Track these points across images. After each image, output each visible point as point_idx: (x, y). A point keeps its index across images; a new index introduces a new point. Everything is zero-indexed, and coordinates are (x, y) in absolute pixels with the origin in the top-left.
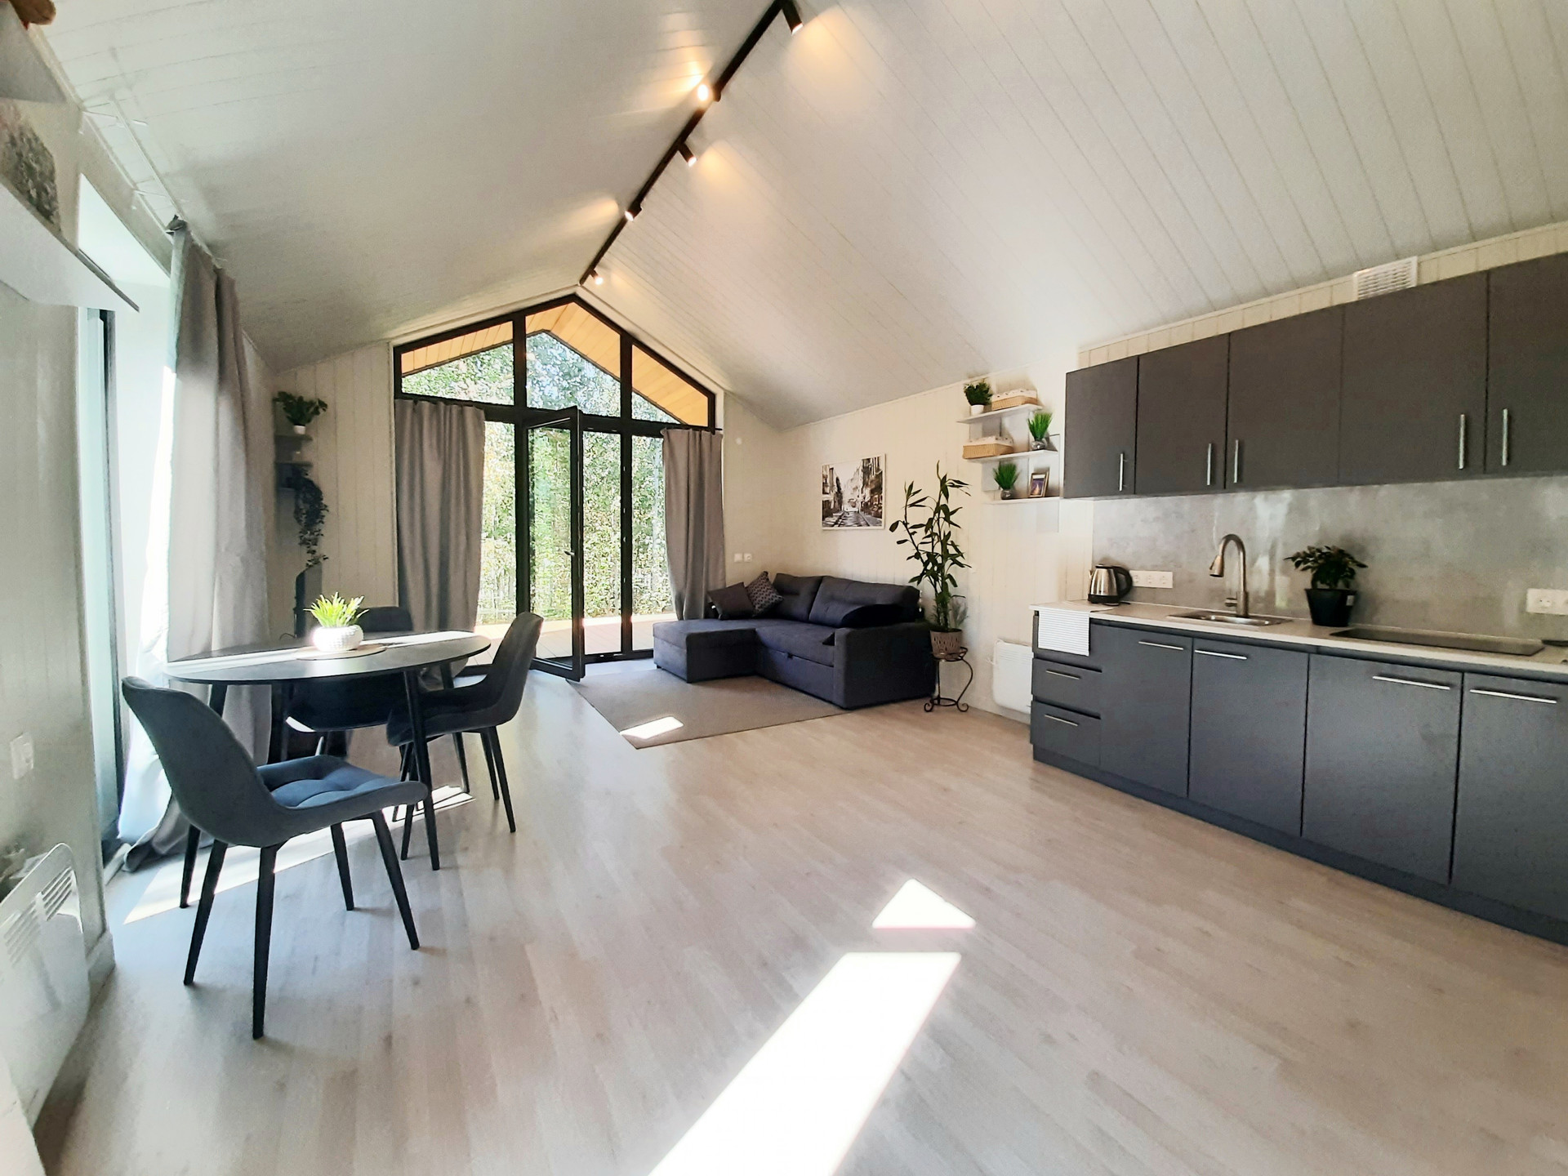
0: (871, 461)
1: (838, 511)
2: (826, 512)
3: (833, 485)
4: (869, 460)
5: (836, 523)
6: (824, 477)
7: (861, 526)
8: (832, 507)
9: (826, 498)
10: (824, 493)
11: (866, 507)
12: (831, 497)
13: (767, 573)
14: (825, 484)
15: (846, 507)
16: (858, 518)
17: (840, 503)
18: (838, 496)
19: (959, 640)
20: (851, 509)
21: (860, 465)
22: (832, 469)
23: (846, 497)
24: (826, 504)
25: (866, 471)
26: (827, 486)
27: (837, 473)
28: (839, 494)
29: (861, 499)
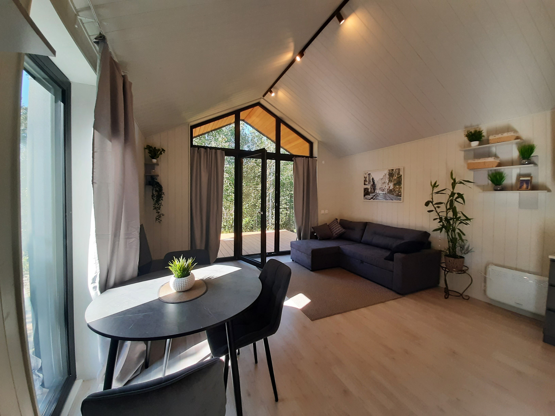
1: (373, 193)
2: (366, 193)
3: (369, 181)
4: (393, 170)
5: (372, 198)
6: (364, 178)
8: (369, 191)
9: (366, 187)
10: (365, 184)
11: (390, 192)
12: (369, 187)
13: (337, 219)
14: (365, 181)
15: (378, 191)
16: (385, 197)
17: (374, 189)
18: (373, 186)
19: (463, 262)
20: (381, 192)
21: (386, 172)
22: (370, 174)
23: (378, 186)
24: (366, 190)
25: (391, 175)
26: (367, 182)
27: (373, 175)
28: (374, 186)
29: (387, 187)
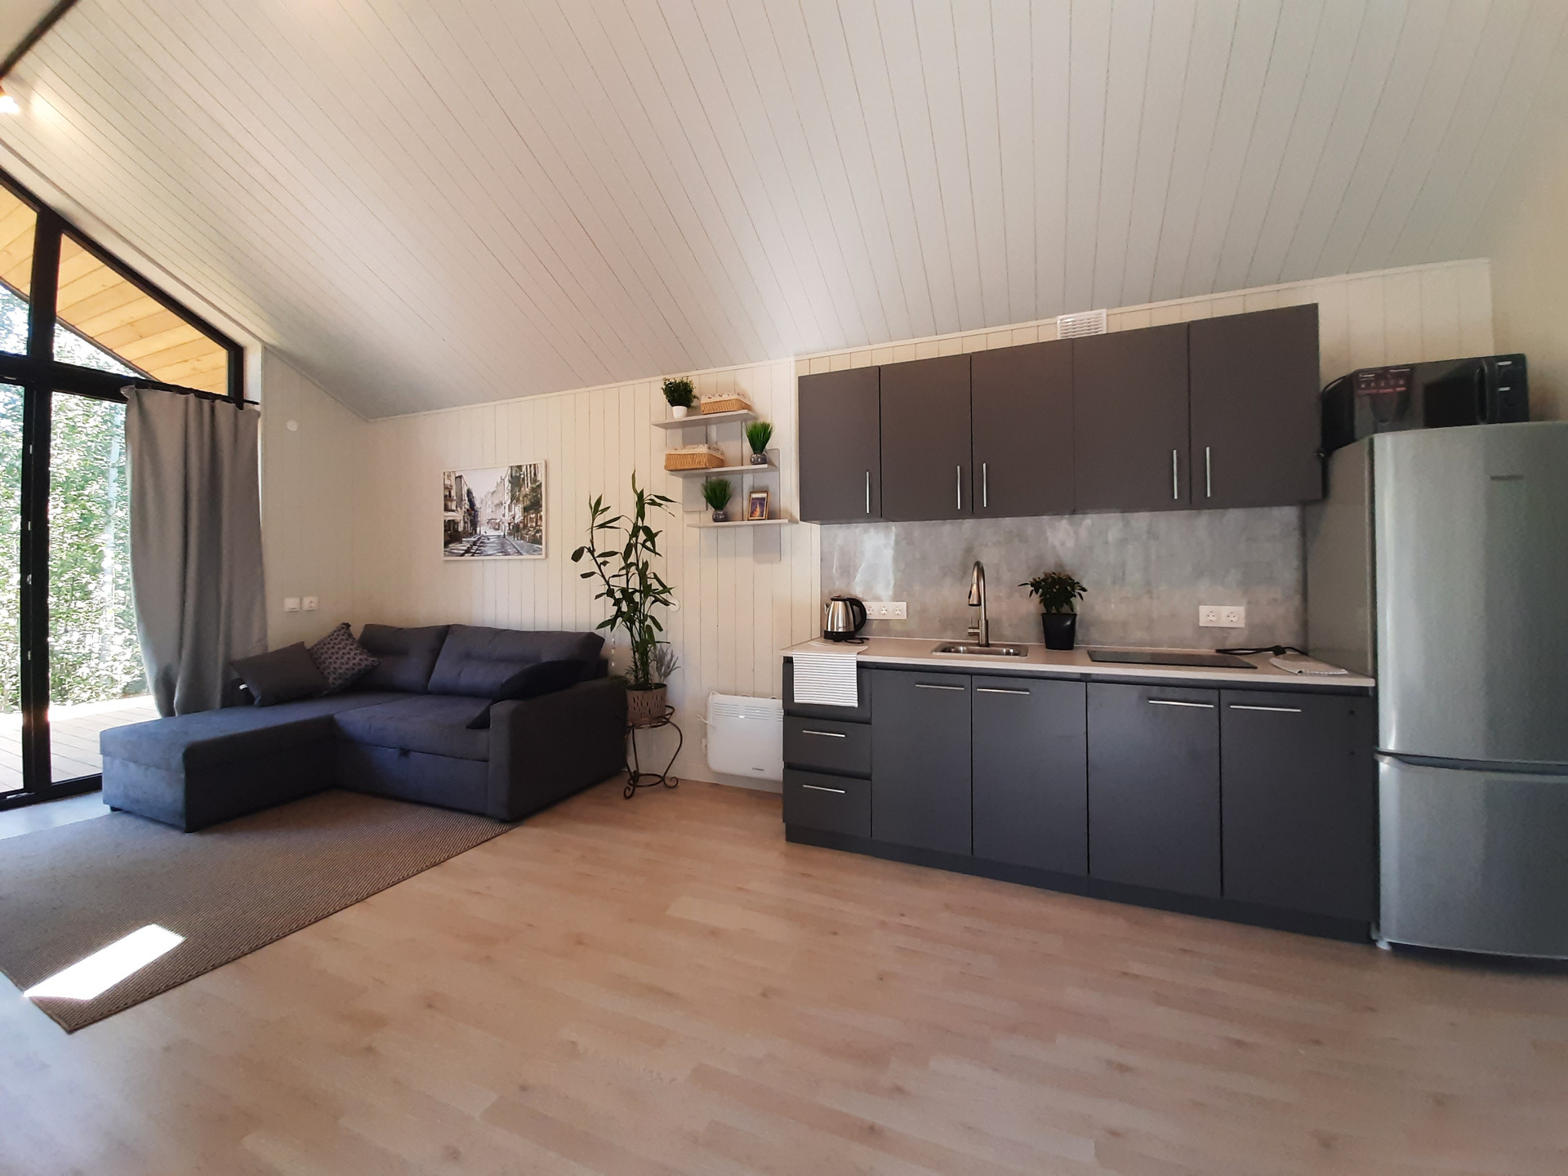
0: (524, 469)
1: (471, 535)
2: (450, 536)
3: (460, 498)
4: (520, 467)
5: (467, 551)
6: (446, 488)
7: (509, 555)
8: (460, 529)
9: (450, 516)
10: (447, 509)
11: (516, 530)
12: (458, 516)
13: (348, 626)
14: (448, 498)
15: (484, 529)
16: (503, 545)
17: (474, 523)
18: (470, 515)
19: (663, 698)
20: (491, 532)
21: (505, 473)
22: (460, 477)
23: (485, 514)
24: (450, 526)
25: (516, 481)
26: (452, 501)
27: (470, 482)
28: (472, 512)
29: (508, 518)
